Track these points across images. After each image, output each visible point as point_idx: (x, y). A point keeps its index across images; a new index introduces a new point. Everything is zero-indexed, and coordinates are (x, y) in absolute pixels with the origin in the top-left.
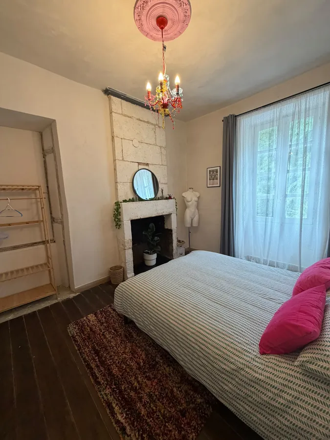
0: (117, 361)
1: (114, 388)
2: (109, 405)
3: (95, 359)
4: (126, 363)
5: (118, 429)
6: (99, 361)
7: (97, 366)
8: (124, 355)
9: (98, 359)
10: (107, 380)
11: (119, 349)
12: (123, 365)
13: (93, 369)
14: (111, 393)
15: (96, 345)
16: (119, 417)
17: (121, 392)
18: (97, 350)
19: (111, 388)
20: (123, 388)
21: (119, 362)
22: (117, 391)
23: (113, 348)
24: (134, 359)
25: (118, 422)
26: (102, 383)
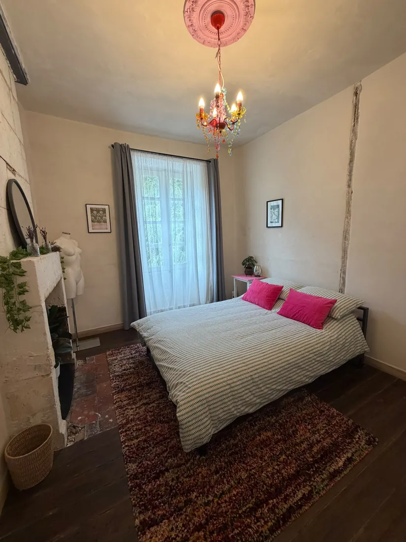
0: (276, 467)
1: (313, 471)
2: (333, 475)
3: (274, 506)
4: (278, 455)
5: (350, 467)
6: (276, 497)
7: (285, 499)
8: (266, 458)
9: (272, 499)
10: (305, 481)
11: (255, 466)
12: (282, 459)
13: (291, 507)
14: (319, 475)
15: (244, 509)
16: (341, 464)
17: (316, 462)
18: (256, 504)
19: (313, 475)
20: (311, 459)
21: (278, 465)
22: (316, 466)
23: (252, 475)
24: (272, 445)
25: (345, 465)
26: (310, 489)
